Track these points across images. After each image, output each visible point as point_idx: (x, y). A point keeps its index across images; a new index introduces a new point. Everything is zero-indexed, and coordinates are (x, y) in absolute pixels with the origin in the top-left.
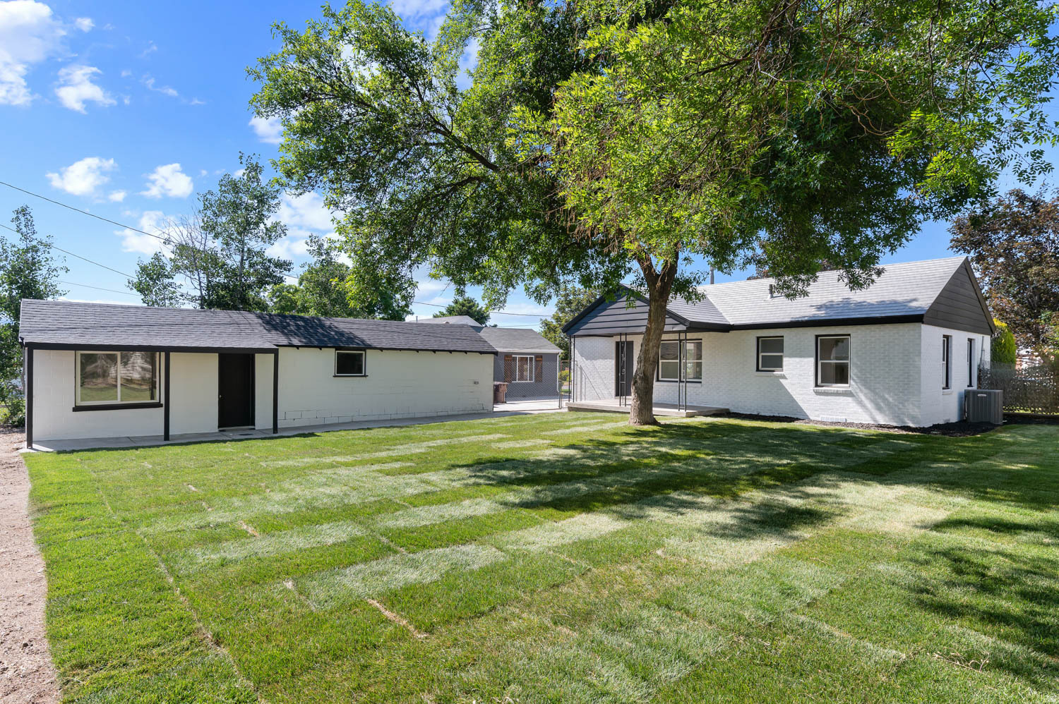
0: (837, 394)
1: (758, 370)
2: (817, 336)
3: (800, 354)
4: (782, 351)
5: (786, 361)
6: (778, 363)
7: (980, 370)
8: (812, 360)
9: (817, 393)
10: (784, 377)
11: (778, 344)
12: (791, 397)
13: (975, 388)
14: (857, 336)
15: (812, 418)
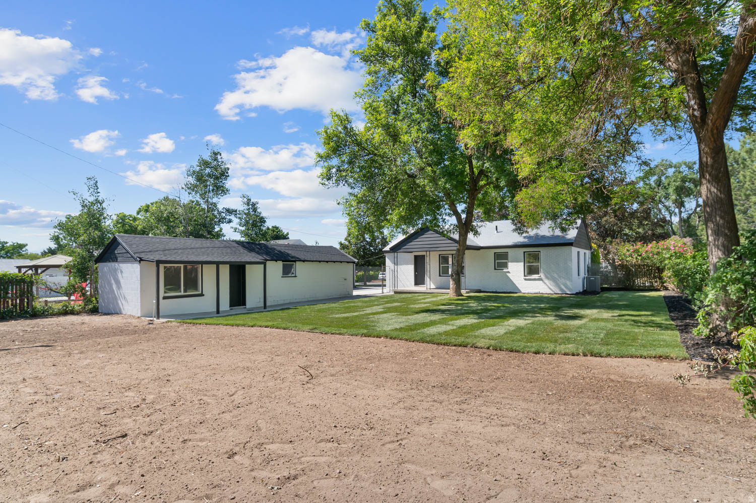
0: (535, 280)
1: (495, 269)
2: (524, 252)
3: (517, 261)
4: (507, 259)
5: (510, 264)
6: (505, 265)
7: (588, 267)
8: (523, 263)
9: (525, 279)
10: (509, 272)
11: (505, 256)
12: (512, 282)
13: (586, 276)
14: (544, 252)
15: (523, 292)
